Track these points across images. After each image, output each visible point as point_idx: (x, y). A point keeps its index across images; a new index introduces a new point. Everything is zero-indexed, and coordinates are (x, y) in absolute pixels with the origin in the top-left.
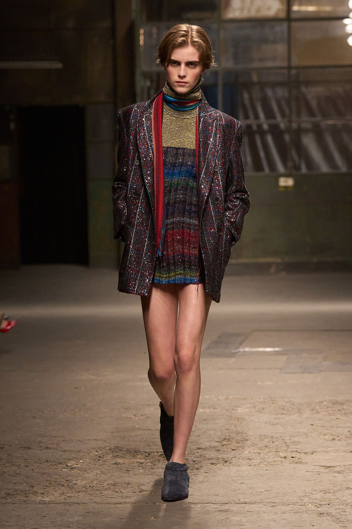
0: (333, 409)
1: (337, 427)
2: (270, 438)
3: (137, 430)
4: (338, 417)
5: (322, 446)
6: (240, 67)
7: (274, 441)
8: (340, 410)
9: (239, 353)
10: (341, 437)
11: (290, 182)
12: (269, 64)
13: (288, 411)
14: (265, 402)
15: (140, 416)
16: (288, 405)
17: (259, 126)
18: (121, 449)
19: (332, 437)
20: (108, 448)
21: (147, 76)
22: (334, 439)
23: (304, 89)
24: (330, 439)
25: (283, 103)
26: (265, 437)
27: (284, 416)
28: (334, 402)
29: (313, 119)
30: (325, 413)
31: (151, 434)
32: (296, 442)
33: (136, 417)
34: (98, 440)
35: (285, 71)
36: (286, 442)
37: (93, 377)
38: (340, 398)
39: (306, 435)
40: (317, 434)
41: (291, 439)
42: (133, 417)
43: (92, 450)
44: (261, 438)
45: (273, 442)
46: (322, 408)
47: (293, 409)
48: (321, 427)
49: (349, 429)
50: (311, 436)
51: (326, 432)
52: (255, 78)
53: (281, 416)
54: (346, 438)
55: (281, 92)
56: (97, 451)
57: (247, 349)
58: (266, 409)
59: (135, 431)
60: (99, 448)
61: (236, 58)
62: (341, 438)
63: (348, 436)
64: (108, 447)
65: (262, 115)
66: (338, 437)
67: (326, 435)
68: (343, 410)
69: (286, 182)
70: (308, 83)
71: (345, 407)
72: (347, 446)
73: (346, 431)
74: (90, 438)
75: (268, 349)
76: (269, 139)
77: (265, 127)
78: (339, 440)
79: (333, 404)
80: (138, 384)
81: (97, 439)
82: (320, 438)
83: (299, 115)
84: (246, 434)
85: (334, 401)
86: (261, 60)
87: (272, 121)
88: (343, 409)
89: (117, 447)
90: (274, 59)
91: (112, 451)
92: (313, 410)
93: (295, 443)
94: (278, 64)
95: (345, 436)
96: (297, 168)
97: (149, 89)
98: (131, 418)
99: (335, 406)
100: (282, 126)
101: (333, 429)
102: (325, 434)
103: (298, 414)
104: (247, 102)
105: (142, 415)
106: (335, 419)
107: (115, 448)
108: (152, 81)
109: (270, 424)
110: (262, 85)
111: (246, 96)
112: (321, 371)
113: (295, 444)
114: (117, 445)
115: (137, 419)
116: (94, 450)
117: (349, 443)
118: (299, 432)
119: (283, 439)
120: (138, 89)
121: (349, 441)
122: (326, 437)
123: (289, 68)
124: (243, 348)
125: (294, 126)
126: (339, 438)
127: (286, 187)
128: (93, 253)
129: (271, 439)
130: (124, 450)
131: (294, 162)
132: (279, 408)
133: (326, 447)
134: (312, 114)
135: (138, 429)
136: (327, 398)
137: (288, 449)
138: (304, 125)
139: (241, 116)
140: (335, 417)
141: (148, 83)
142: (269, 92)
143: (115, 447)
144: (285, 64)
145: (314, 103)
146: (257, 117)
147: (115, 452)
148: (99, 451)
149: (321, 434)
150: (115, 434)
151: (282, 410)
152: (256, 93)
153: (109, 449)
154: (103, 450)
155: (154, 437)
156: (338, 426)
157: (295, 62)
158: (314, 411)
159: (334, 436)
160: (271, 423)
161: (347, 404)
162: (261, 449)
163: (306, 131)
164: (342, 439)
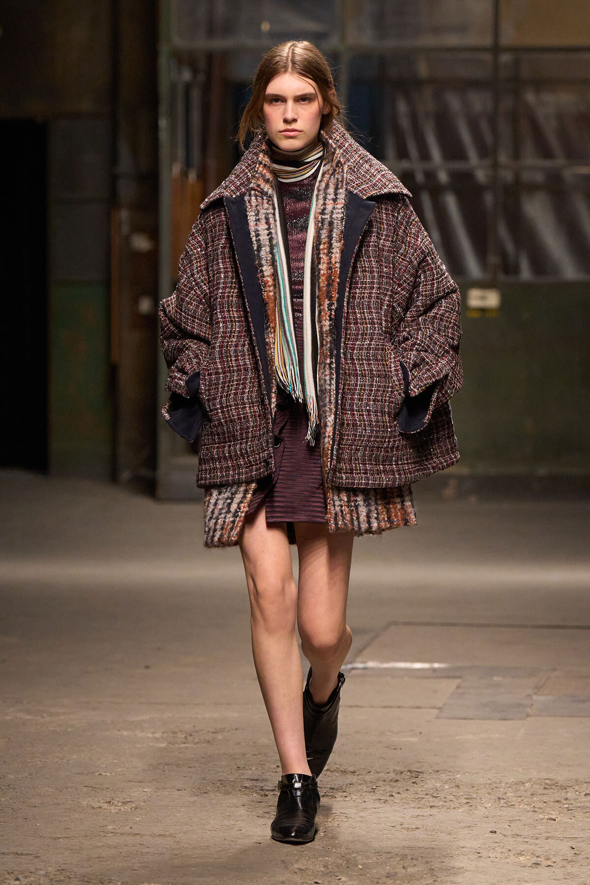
0: (545, 798)
1: (547, 838)
2: (398, 859)
3: (111, 835)
4: (554, 817)
5: (510, 878)
6: (391, 44)
7: (406, 866)
8: (558, 801)
9: (354, 672)
10: (554, 860)
11: (492, 299)
12: (453, 40)
13: (445, 802)
14: (397, 781)
15: (120, 804)
16: (447, 787)
17: (430, 175)
18: (71, 876)
19: (534, 860)
20: (43, 872)
21: (185, 59)
22: (537, 864)
23: (530, 97)
24: (530, 864)
25: (484, 126)
26: (389, 855)
27: (434, 811)
28: (546, 784)
29: (548, 163)
30: (525, 806)
31: (140, 844)
32: (454, 868)
33: (112, 808)
34: (22, 854)
35: (487, 57)
36: (433, 868)
37: (28, 717)
38: (562, 775)
39: (479, 853)
40: (502, 852)
41: (443, 862)
42: (106, 806)
43: (7, 876)
44: (379, 857)
45: (404, 868)
46: (520, 797)
47: (457, 798)
48: (513, 836)
49: (571, 844)
50: (490, 857)
51: (522, 849)
52: (423, 69)
53: (427, 811)
54: (565, 863)
55: (479, 102)
56: (17, 879)
57: (371, 664)
58: (397, 795)
59: (105, 836)
60: (21, 872)
61: (380, 24)
62: (555, 862)
63: (569, 859)
64: (41, 869)
65: (436, 153)
66: (547, 859)
67: (520, 854)
68: (565, 802)
69: (483, 298)
70: (541, 84)
71: (569, 795)
72: (565, 880)
73: (565, 847)
74: (6, 851)
75: (418, 665)
76: (451, 202)
77: (443, 177)
78: (549, 866)
79: (545, 788)
80: (125, 733)
81: (19, 852)
82: (507, 860)
83: (516, 154)
84: (347, 849)
85: (548, 781)
86: (437, 30)
87: (458, 166)
88: (566, 799)
89: (63, 870)
90: (462, 29)
91: (51, 880)
92: (499, 798)
93: (451, 871)
94: (472, 39)
95: (562, 857)
96: (509, 268)
97: (188, 87)
98: (100, 807)
99: (550, 791)
100: (481, 176)
101: (537, 842)
102: (518, 852)
103: (466, 807)
104: (405, 123)
105: (124, 803)
106: (545, 821)
107: (58, 873)
108: (195, 71)
109: (403, 828)
110: (440, 85)
111: (402, 107)
112: (528, 716)
113: (451, 873)
114: (63, 867)
115: (114, 810)
116: (12, 875)
117: (569, 874)
118: (463, 847)
119: (427, 862)
120: (164, 88)
121: (569, 869)
122: (522, 858)
123: (496, 49)
124: (363, 662)
125: (508, 176)
126: (549, 863)
127: (483, 310)
128: (58, 445)
129: (402, 862)
130: (78, 877)
131: (504, 255)
132: (427, 794)
133: (519, 881)
134: (545, 152)
135: (112, 832)
136: (534, 774)
137: (436, 883)
138: (527, 176)
139: (391, 151)
140: (547, 817)
141: (186, 76)
142: (454, 102)
143: (58, 870)
144: (488, 41)
145: (550, 129)
146: (425, 155)
147: (56, 881)
148: (22, 879)
149: (510, 853)
150: (60, 841)
151: (432, 799)
152: (426, 102)
153: (43, 875)
154: (30, 877)
155: (147, 850)
156: (548, 835)
157: (509, 36)
158: (502, 801)
159: (538, 857)
160: (405, 826)
161: (577, 788)
162: (377, 883)
163: (532, 188)
164: (556, 864)
